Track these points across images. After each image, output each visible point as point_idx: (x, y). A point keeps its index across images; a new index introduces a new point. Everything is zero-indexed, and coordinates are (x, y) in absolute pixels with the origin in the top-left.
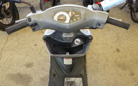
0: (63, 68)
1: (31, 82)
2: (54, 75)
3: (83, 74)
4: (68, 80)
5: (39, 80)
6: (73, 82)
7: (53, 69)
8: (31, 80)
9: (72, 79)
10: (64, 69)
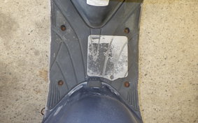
0: (84, 11)
1: (15, 30)
2: (63, 28)
3: (131, 29)
4: (96, 41)
5: (33, 28)
6: (106, 46)
7: (58, 12)
8: (14, 26)
9: (106, 39)
10: (86, 14)
